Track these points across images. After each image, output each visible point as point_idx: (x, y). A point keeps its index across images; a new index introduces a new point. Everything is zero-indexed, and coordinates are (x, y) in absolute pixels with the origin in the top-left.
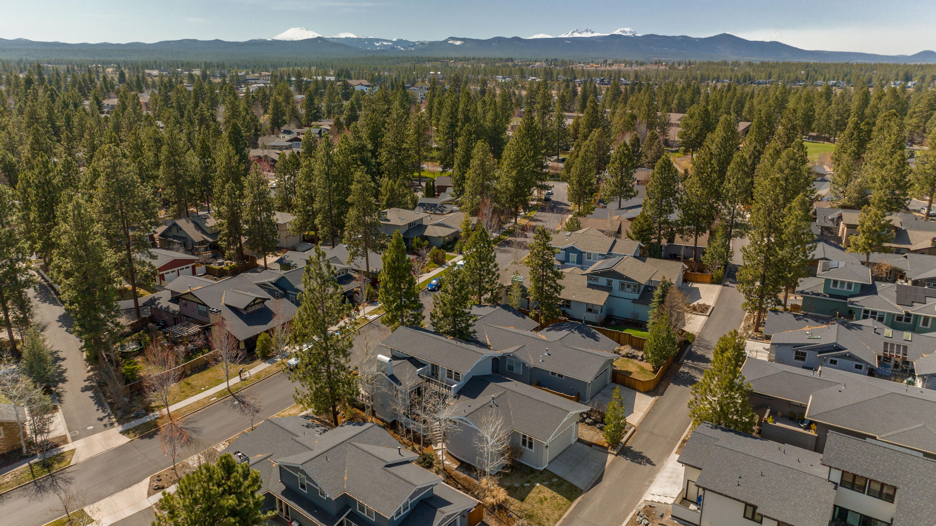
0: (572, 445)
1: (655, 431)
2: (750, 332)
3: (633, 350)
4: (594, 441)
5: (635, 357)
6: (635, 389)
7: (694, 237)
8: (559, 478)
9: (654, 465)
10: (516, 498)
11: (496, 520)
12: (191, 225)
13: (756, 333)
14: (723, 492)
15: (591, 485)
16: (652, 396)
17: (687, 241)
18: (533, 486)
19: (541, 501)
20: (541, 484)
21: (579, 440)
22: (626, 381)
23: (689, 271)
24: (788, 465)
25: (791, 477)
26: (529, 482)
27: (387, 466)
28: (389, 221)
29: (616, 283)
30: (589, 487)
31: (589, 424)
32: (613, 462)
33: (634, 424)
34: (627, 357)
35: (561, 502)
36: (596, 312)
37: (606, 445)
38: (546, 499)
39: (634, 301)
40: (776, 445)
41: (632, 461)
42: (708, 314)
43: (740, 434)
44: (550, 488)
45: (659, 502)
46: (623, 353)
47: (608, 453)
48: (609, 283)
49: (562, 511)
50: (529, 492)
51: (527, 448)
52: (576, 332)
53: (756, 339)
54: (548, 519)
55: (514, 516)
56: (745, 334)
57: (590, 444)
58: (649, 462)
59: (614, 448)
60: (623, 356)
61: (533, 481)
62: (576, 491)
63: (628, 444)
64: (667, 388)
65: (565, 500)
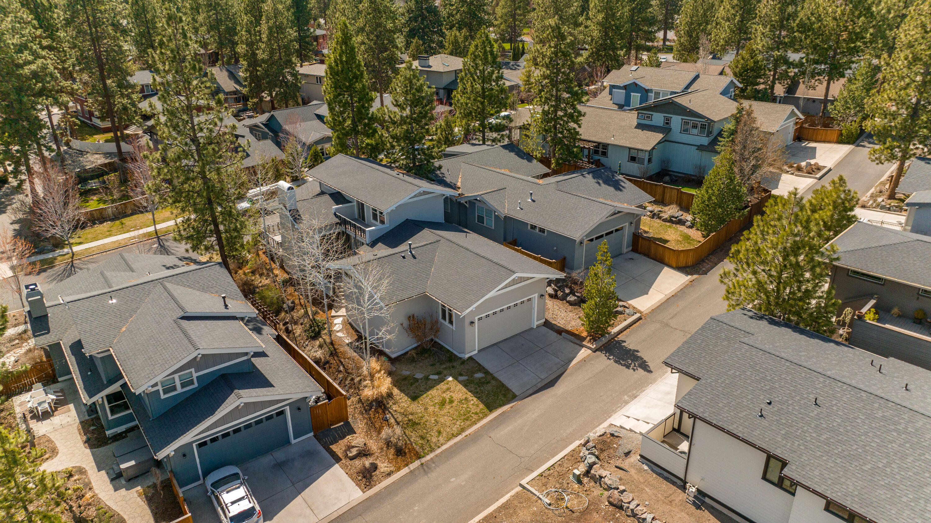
0: (532, 329)
1: (673, 323)
2: (880, 200)
3: (681, 213)
4: (569, 328)
5: (681, 222)
6: (663, 262)
7: (825, 83)
8: (487, 372)
9: (650, 372)
10: (407, 395)
11: (367, 423)
12: (225, 73)
13: (889, 201)
14: (725, 426)
15: (535, 389)
16: (687, 273)
17: (814, 88)
18: (441, 380)
19: (443, 404)
20: (455, 378)
21: (547, 324)
22: (653, 251)
23: (806, 126)
24: (879, 393)
25: (880, 414)
26: (438, 373)
27: (183, 318)
28: (430, 67)
29: (676, 121)
30: (531, 391)
31: (571, 303)
32: (584, 360)
33: (642, 309)
34: (670, 221)
35: (473, 409)
36: (641, 162)
37: (585, 334)
38: (451, 402)
39: (701, 148)
40: (868, 356)
41: (616, 362)
42: (818, 176)
43: (802, 332)
44: (465, 386)
45: (631, 430)
46: (665, 216)
47: (583, 346)
48: (668, 121)
49: (468, 423)
50: (431, 388)
51: (447, 323)
52: (590, 177)
53: (889, 209)
54: (439, 432)
55: (392, 421)
56: (871, 202)
57: (560, 331)
58: (644, 366)
59: (594, 339)
60: (665, 220)
61: (445, 372)
62: (505, 396)
63: (621, 337)
64: (716, 264)
65: (481, 406)
